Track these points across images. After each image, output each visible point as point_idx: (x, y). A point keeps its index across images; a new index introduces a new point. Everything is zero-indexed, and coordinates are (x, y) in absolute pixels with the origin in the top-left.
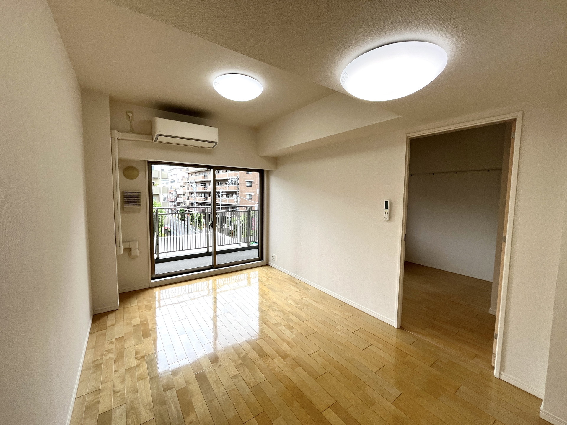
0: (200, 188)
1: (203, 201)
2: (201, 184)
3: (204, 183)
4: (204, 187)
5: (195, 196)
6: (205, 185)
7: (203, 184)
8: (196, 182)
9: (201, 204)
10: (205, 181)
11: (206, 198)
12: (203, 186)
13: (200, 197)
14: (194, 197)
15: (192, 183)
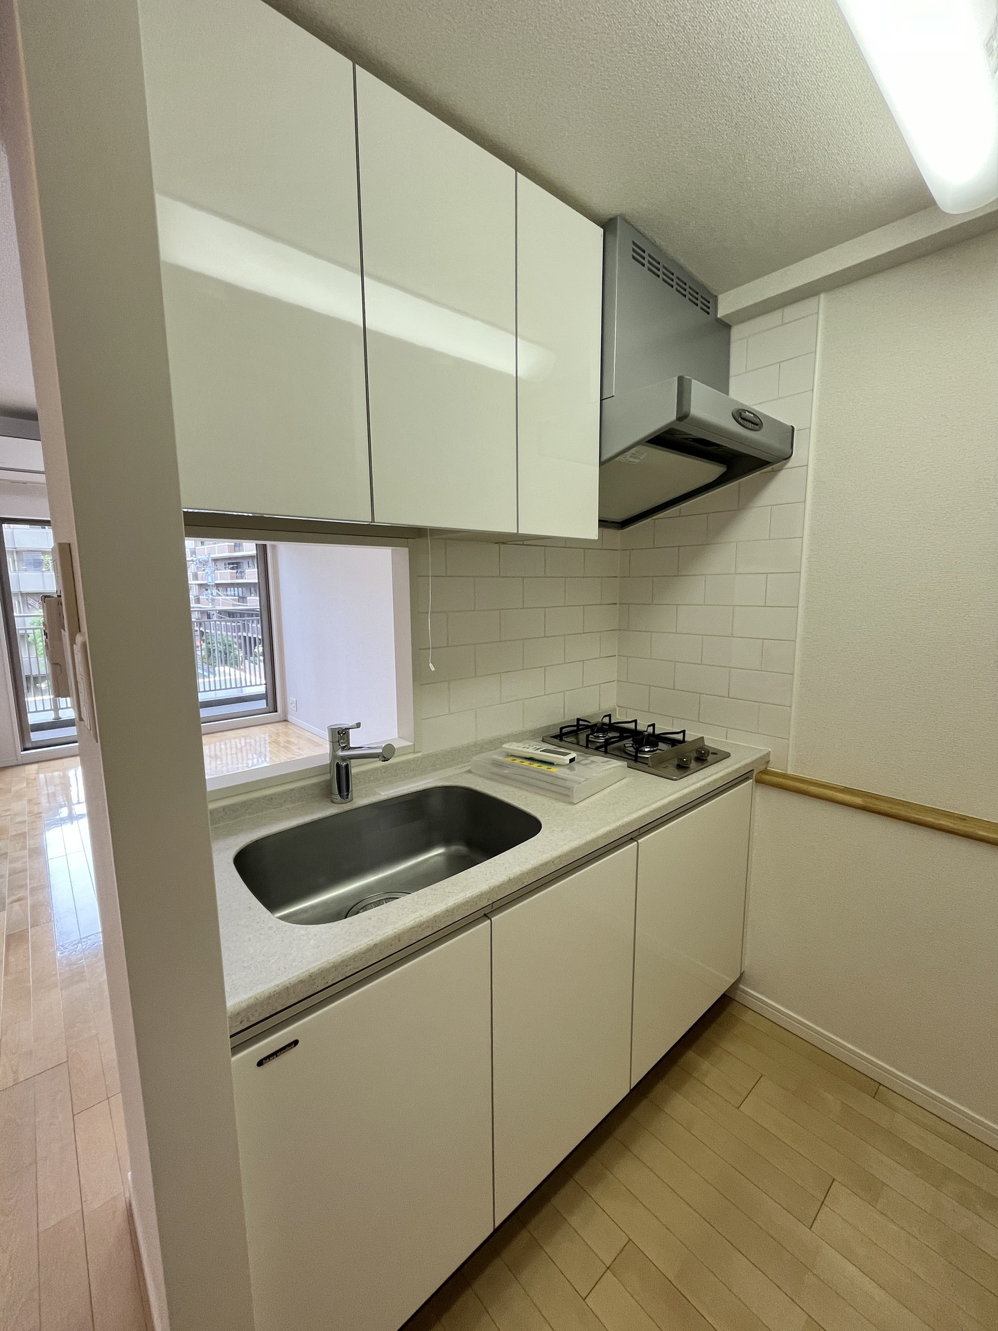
0: (225, 575)
1: (234, 605)
2: (229, 564)
3: (235, 564)
4: (235, 571)
5: (212, 594)
6: (237, 567)
7: (233, 564)
8: (216, 560)
9: (231, 614)
10: (236, 558)
11: (242, 599)
12: (233, 568)
13: (224, 597)
14: (211, 596)
15: (205, 563)
